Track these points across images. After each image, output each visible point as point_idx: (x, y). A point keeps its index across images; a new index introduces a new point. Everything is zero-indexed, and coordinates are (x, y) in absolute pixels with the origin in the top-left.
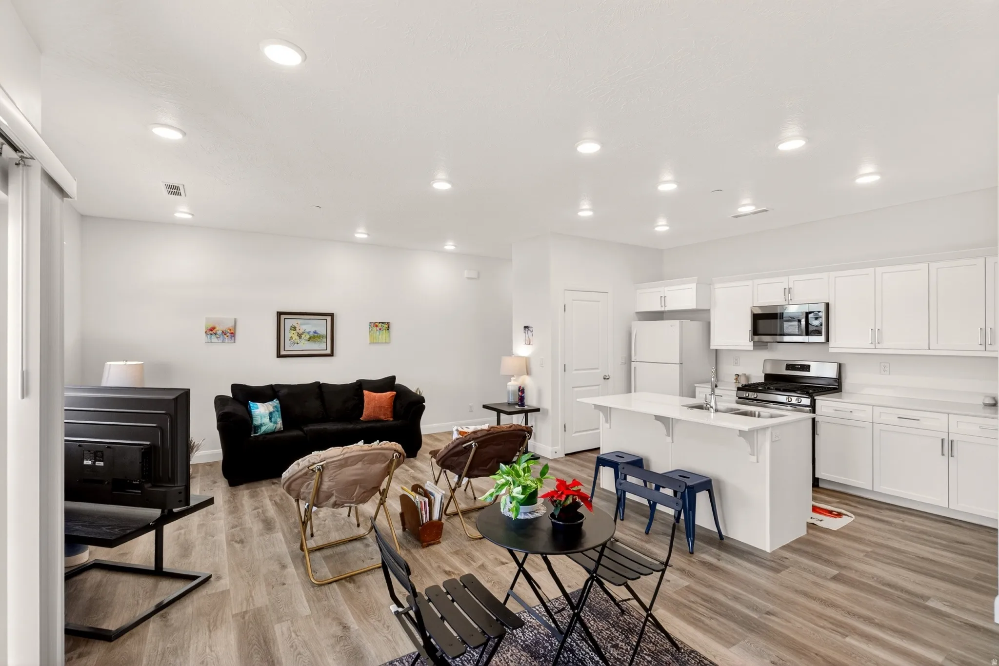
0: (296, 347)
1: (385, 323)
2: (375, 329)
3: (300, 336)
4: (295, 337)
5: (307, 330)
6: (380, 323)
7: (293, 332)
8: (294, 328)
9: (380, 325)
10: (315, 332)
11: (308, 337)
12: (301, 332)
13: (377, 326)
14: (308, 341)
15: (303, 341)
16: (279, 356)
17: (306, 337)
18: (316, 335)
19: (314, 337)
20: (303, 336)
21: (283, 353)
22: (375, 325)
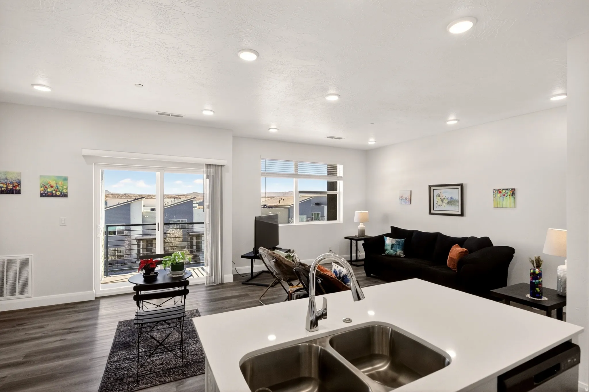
0: (440, 208)
1: (509, 189)
2: (499, 195)
3: (442, 200)
4: (440, 202)
5: (447, 197)
6: (503, 189)
7: (438, 198)
8: (439, 195)
9: (504, 191)
10: (452, 198)
11: (447, 201)
12: (442, 198)
13: (500, 192)
14: (447, 204)
15: (444, 204)
16: (430, 213)
17: (446, 201)
18: (452, 200)
19: (451, 202)
20: (444, 201)
21: (432, 212)
22: (499, 191)
